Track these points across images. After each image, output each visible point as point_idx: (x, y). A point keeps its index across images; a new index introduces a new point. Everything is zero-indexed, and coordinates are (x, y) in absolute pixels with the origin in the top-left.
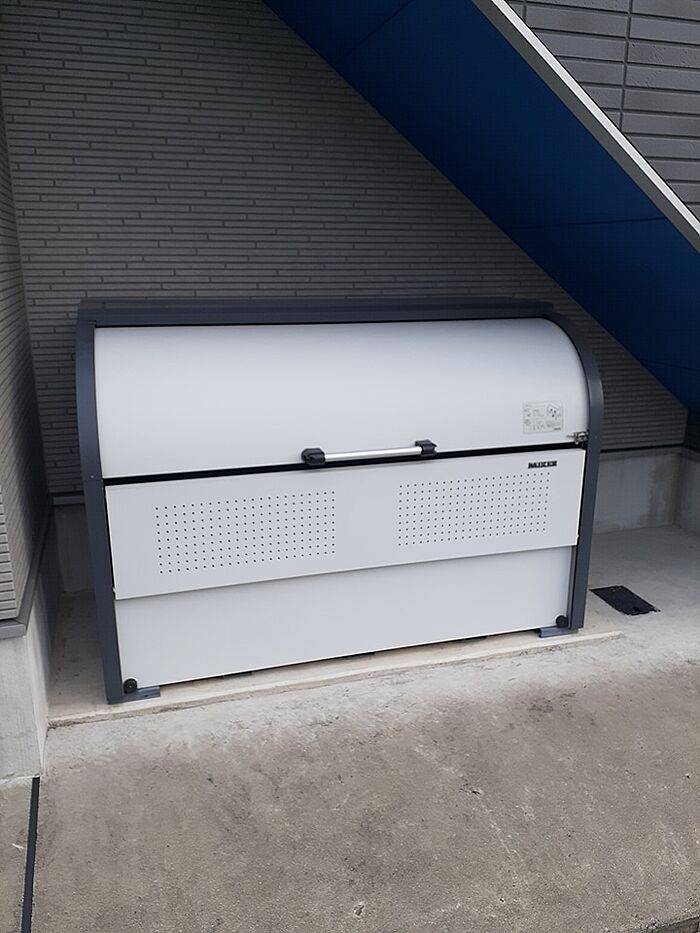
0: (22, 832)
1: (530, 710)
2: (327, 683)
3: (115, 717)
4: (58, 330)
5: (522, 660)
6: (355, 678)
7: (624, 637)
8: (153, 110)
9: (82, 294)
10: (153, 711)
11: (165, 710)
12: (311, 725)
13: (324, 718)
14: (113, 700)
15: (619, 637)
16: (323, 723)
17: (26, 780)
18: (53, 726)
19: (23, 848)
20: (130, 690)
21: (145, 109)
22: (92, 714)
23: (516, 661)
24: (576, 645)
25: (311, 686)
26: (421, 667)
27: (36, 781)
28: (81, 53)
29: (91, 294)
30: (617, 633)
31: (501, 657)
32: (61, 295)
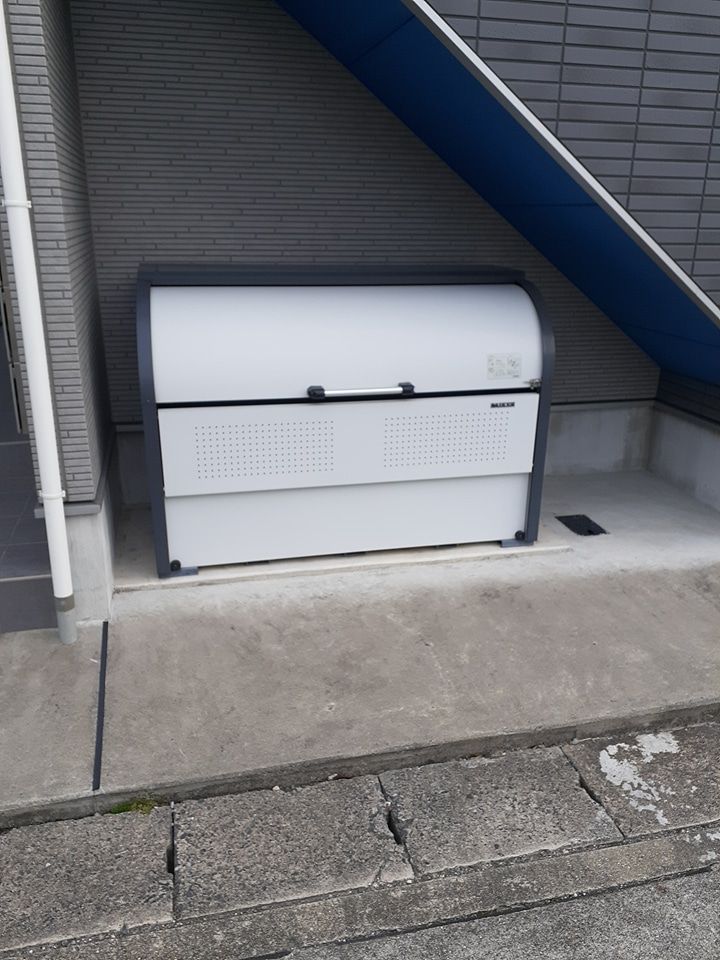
0: (96, 653)
1: (481, 596)
2: (326, 572)
3: (164, 587)
4: (122, 288)
5: (484, 563)
6: (349, 569)
7: (572, 550)
8: (199, 106)
9: (140, 259)
10: (192, 584)
11: (201, 584)
12: (312, 598)
13: (321, 594)
14: (162, 575)
15: (568, 550)
16: (320, 598)
17: (100, 623)
18: (117, 591)
19: (98, 662)
20: (175, 568)
21: (192, 106)
22: (146, 584)
23: (478, 563)
24: (531, 554)
25: (314, 573)
26: (402, 564)
27: (106, 624)
28: (141, 60)
29: (147, 259)
30: (566, 547)
31: (467, 560)
32: (123, 259)
